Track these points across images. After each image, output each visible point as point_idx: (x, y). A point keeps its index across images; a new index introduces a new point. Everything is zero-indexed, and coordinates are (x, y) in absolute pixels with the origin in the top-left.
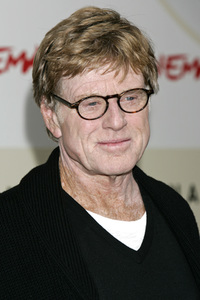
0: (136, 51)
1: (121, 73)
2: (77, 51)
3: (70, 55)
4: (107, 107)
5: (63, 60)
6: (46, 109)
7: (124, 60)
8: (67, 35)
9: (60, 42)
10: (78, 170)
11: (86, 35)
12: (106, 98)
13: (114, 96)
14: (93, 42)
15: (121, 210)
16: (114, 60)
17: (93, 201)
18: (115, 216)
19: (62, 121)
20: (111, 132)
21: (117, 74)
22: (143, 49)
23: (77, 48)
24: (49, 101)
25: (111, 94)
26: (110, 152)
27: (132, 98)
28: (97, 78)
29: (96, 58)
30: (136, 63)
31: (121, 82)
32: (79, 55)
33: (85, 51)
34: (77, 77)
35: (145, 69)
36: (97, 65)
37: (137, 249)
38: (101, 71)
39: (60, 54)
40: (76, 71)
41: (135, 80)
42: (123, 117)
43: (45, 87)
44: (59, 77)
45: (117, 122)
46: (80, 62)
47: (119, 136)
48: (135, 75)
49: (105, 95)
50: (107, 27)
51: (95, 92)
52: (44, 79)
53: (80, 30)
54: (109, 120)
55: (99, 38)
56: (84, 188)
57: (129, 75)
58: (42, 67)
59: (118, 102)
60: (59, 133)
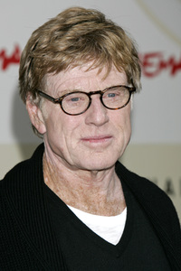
0: (120, 50)
1: (104, 70)
2: (62, 48)
3: (55, 52)
4: (90, 103)
5: (48, 57)
6: (32, 105)
7: (108, 58)
8: (52, 33)
9: (46, 40)
10: (61, 166)
11: (70, 33)
12: (89, 94)
13: (97, 93)
14: (77, 40)
15: (102, 205)
16: (97, 58)
17: (75, 196)
18: (95, 211)
19: (47, 117)
20: (93, 127)
21: (100, 71)
22: (126, 48)
23: (62, 45)
24: (34, 97)
25: (93, 90)
26: (91, 148)
27: (113, 95)
28: (80, 75)
29: (79, 55)
30: (119, 62)
31: (104, 79)
32: (64, 53)
33: (70, 48)
34: (61, 73)
35: (128, 67)
36: (81, 63)
37: (115, 244)
38: (85, 68)
39: (46, 51)
40: (60, 67)
41: (118, 78)
42: (106, 113)
43: (31, 84)
44: (44, 73)
45: (99, 118)
46: (64, 59)
47: (101, 132)
48: (118, 73)
49: (88, 91)
50: (92, 26)
51: (78, 88)
52: (30, 75)
53: (65, 28)
54: (91, 115)
55: (83, 36)
56: (66, 183)
57: (112, 72)
58: (27, 64)
59: (101, 99)
60: (43, 129)
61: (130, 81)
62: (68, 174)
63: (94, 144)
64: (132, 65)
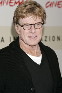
1: (35, 18)
2: (24, 12)
3: (22, 13)
4: (31, 27)
5: (20, 14)
6: (16, 26)
7: (36, 15)
8: (22, 7)
9: (20, 9)
10: (24, 43)
11: (26, 8)
12: (31, 25)
14: (28, 10)
15: (35, 53)
16: (33, 15)
17: (28, 51)
18: (33, 55)
19: (20, 30)
20: (32, 34)
21: (34, 18)
22: (42, 12)
24: (17, 24)
25: (32, 24)
27: (38, 25)
29: (29, 14)
30: (39, 16)
31: (35, 20)
33: (26, 12)
34: (24, 19)
35: (42, 17)
36: (29, 16)
37: (39, 64)
38: (30, 18)
39: (20, 12)
40: (23, 17)
41: (39, 20)
42: (35, 30)
43: (16, 21)
44: (19, 18)
45: (33, 31)
46: (25, 15)
47: (34, 35)
49: (31, 24)
50: (33, 6)
51: (28, 23)
52: (16, 18)
53: (26, 6)
54: (31, 30)
55: (30, 9)
56: (26, 48)
57: (37, 19)
58: (15, 15)
59: (34, 26)
60: (19, 33)
61: (43, 21)
62: (26, 45)
63: (32, 39)
64: (44, 17)
